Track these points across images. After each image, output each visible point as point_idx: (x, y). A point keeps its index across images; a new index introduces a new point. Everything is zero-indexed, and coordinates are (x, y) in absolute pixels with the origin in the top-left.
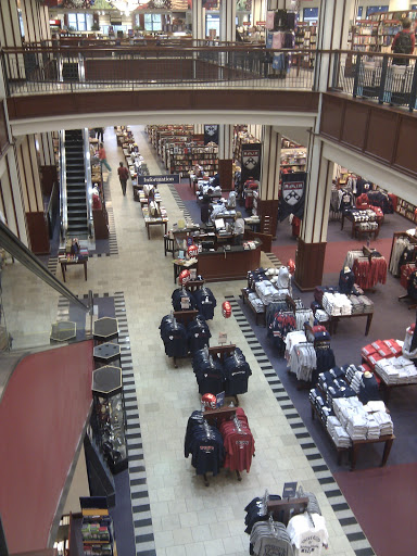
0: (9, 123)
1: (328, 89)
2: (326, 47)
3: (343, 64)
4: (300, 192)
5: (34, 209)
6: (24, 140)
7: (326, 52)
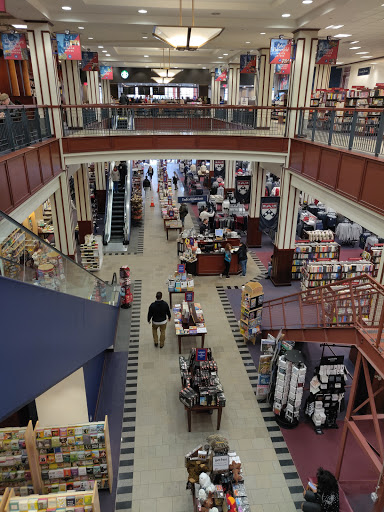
0: (63, 156)
1: (295, 136)
2: (294, 105)
3: (306, 118)
4: (274, 211)
5: (84, 219)
6: (80, 167)
7: (294, 109)
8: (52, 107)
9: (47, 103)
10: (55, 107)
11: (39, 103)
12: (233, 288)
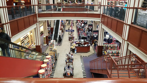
0: (38, 18)
1: (103, 13)
7: (102, 6)
8: (35, 5)
9: (34, 4)
10: (36, 5)
11: (32, 4)
12: (85, 57)
